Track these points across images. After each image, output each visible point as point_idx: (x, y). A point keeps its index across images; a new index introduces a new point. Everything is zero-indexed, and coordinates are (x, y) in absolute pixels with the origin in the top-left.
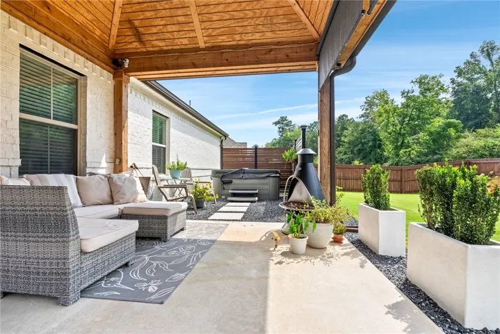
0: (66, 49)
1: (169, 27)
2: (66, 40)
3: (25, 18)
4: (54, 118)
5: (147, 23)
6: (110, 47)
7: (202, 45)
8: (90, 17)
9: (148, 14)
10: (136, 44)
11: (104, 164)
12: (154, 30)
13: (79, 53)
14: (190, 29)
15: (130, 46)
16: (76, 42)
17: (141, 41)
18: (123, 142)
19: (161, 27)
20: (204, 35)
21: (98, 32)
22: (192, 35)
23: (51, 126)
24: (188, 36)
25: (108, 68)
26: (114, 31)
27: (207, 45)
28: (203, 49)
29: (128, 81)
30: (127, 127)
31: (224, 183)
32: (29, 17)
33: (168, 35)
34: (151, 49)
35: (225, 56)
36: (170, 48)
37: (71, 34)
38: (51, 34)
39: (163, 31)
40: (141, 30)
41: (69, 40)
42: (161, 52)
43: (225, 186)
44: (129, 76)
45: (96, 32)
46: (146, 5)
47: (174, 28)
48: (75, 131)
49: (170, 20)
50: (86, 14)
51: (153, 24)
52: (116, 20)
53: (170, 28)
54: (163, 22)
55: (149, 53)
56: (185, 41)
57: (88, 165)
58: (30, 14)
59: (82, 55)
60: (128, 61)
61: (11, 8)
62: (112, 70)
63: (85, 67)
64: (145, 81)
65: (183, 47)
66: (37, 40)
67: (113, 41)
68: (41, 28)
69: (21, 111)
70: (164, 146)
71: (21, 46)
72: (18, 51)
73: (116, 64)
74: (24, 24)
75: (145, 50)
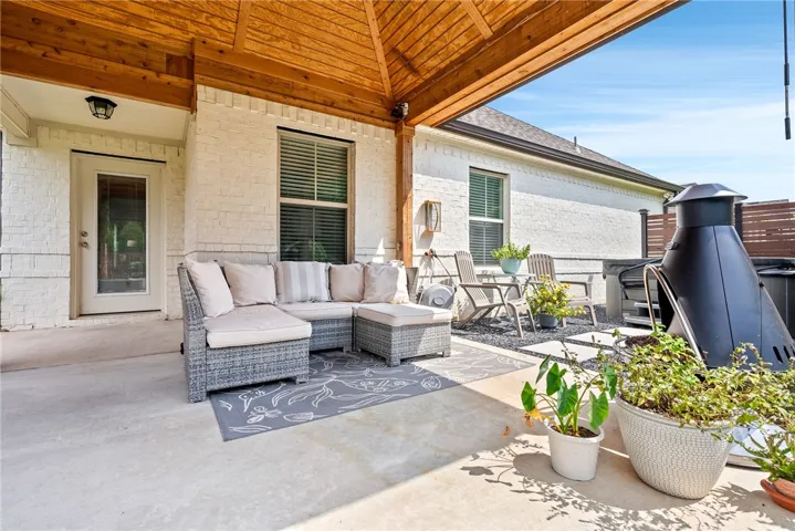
0: (327, 116)
1: (435, 30)
2: (329, 106)
3: (281, 97)
4: (319, 199)
5: (409, 41)
6: (387, 94)
7: (487, 33)
8: (351, 67)
9: (408, 26)
10: (411, 78)
11: (381, 250)
12: (421, 46)
13: (343, 116)
14: (460, 16)
15: (406, 84)
16: (341, 105)
17: (414, 71)
18: (404, 219)
19: (427, 37)
20: (484, 12)
21: (367, 82)
22: (467, 24)
23: (318, 208)
24: (463, 29)
25: (386, 123)
26: (385, 73)
27: (495, 28)
28: (490, 40)
29: (413, 132)
30: (411, 198)
31: (626, 286)
32: (285, 96)
33: (439, 44)
34: (428, 76)
35: (525, 32)
36: (448, 62)
37: (334, 97)
38: (310, 104)
39: (431, 40)
40: (408, 54)
41: (332, 105)
42: (441, 72)
43: (628, 292)
44: (414, 126)
45: (366, 83)
46: (400, 15)
47: (441, 28)
48: (344, 211)
49: (432, 20)
50: (345, 66)
51: (417, 37)
52: (381, 57)
53: (437, 32)
54: (427, 28)
55: (427, 82)
56: (462, 40)
57: (357, 251)
58: (287, 92)
59: (348, 118)
60: (406, 105)
61: (267, 93)
62: (391, 124)
63: (352, 130)
64: (441, 126)
65: (463, 51)
66: (293, 117)
67: (387, 86)
68: (298, 102)
69: (283, 195)
70: (500, 221)
71: (278, 127)
72: (274, 134)
73: (396, 115)
74: (281, 105)
75: (421, 81)
